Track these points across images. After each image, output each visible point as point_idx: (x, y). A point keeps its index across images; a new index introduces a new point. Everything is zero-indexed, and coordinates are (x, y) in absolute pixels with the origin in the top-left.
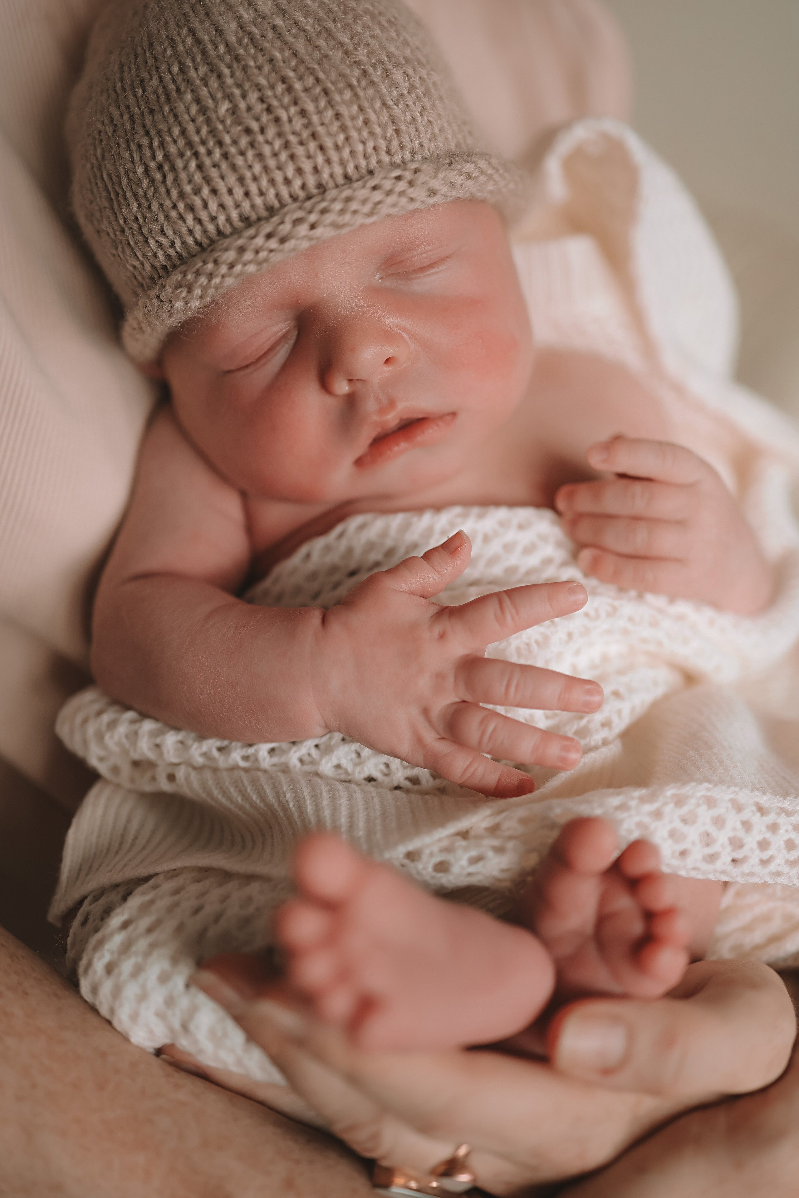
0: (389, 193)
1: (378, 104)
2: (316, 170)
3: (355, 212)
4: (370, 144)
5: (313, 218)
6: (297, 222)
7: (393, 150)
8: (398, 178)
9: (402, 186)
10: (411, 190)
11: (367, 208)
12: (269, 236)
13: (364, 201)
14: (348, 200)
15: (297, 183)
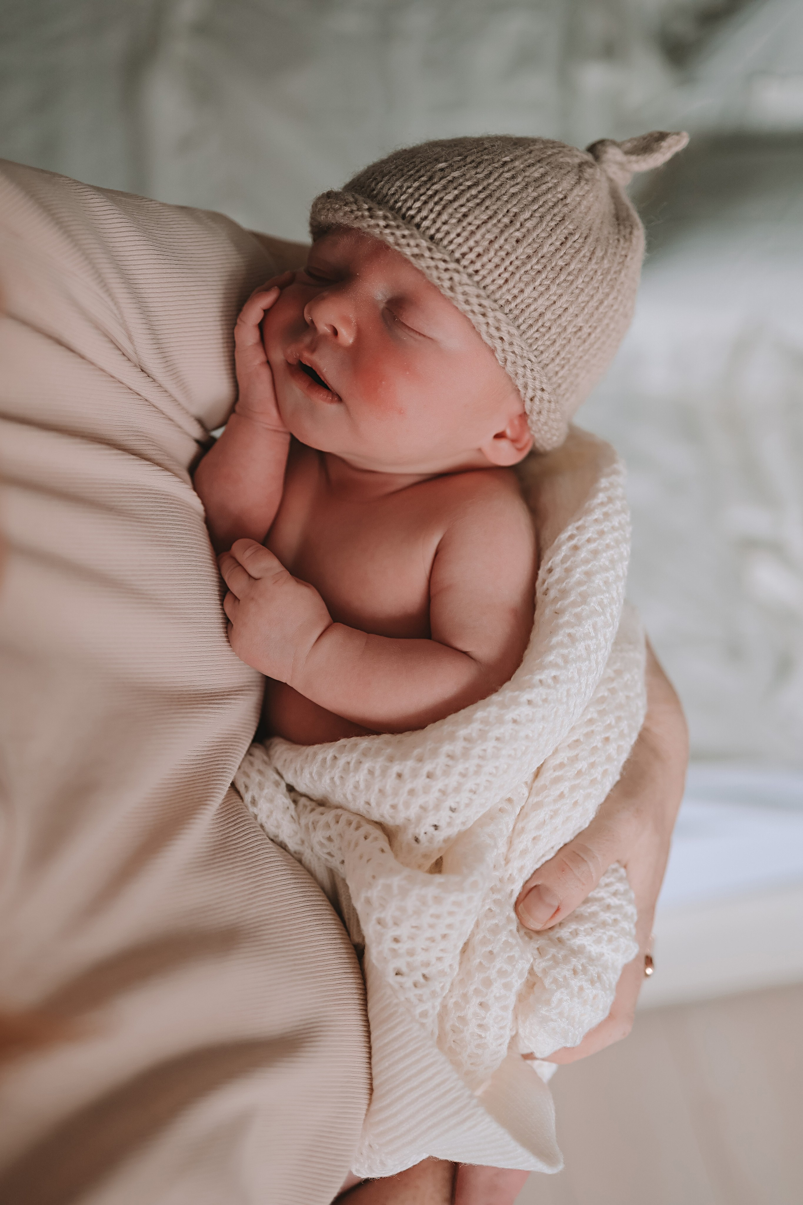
0: (432, 258)
1: (490, 236)
2: (426, 218)
3: (408, 245)
4: (460, 240)
5: (392, 223)
6: (385, 218)
7: (466, 257)
8: (445, 261)
9: (442, 265)
10: (443, 272)
11: (416, 251)
12: (369, 210)
13: (417, 246)
14: (412, 236)
15: (412, 212)
